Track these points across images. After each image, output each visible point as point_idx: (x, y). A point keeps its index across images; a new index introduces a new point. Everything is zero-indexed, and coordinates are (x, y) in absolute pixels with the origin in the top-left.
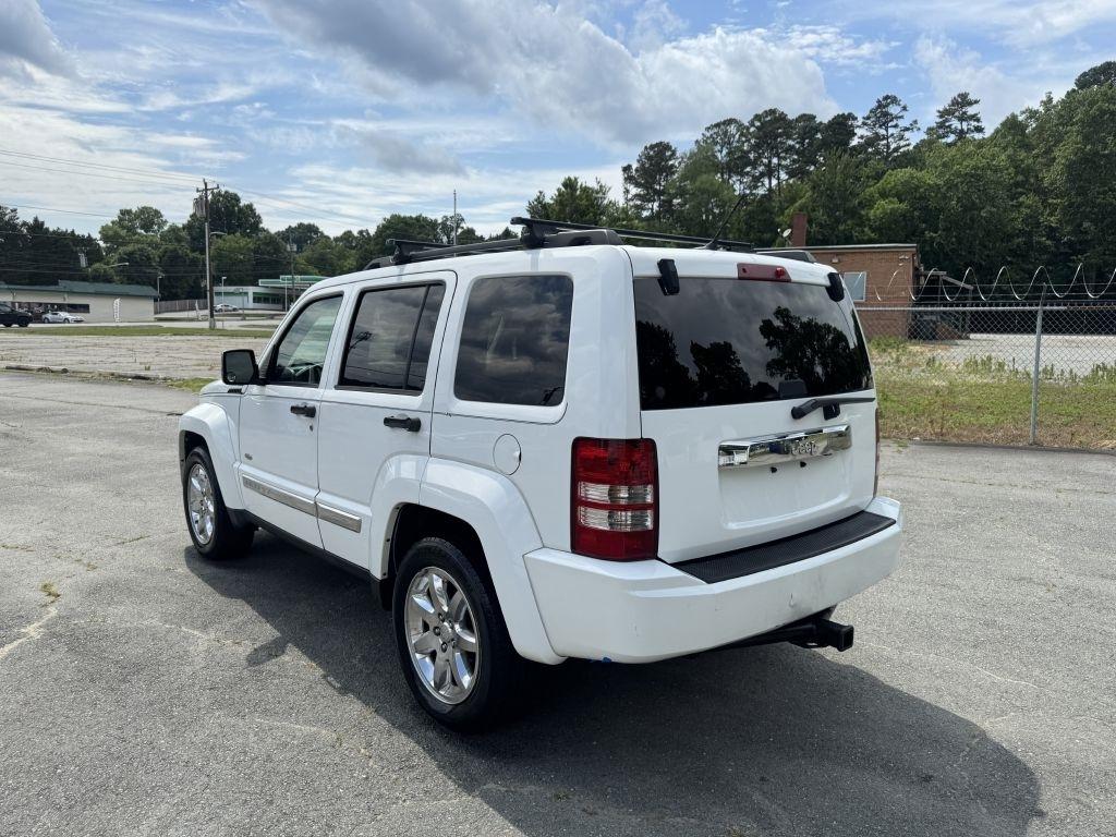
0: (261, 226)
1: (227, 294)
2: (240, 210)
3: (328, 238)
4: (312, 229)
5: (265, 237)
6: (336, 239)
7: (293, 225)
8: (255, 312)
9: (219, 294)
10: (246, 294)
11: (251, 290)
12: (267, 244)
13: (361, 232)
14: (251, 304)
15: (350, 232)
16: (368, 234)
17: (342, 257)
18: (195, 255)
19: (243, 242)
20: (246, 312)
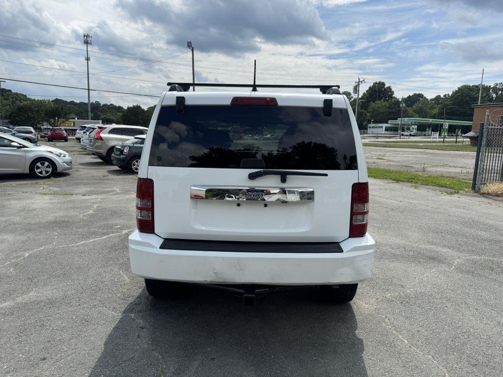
0: (393, 96)
1: (373, 127)
2: (385, 89)
3: (427, 99)
4: (421, 96)
5: (395, 101)
6: (432, 100)
7: (411, 95)
8: (385, 135)
9: (370, 127)
10: (382, 127)
11: (385, 125)
12: (395, 104)
13: (445, 96)
14: (384, 132)
15: (439, 96)
16: (449, 96)
17: (432, 108)
18: (362, 110)
19: (384, 104)
20: (379, 135)
